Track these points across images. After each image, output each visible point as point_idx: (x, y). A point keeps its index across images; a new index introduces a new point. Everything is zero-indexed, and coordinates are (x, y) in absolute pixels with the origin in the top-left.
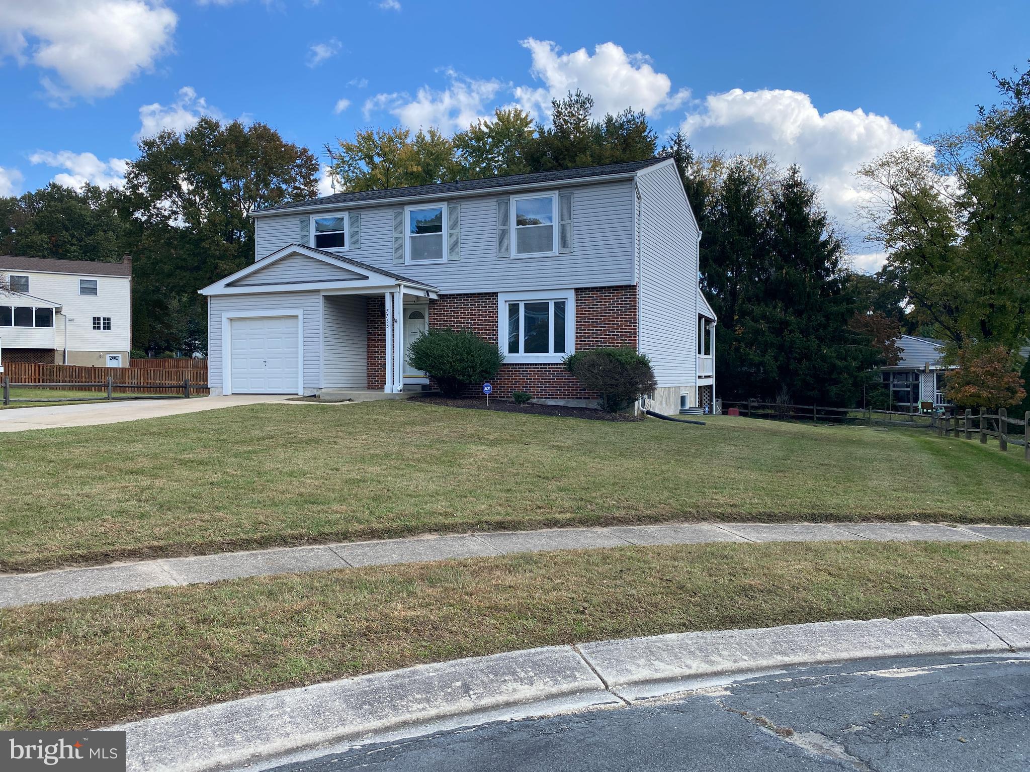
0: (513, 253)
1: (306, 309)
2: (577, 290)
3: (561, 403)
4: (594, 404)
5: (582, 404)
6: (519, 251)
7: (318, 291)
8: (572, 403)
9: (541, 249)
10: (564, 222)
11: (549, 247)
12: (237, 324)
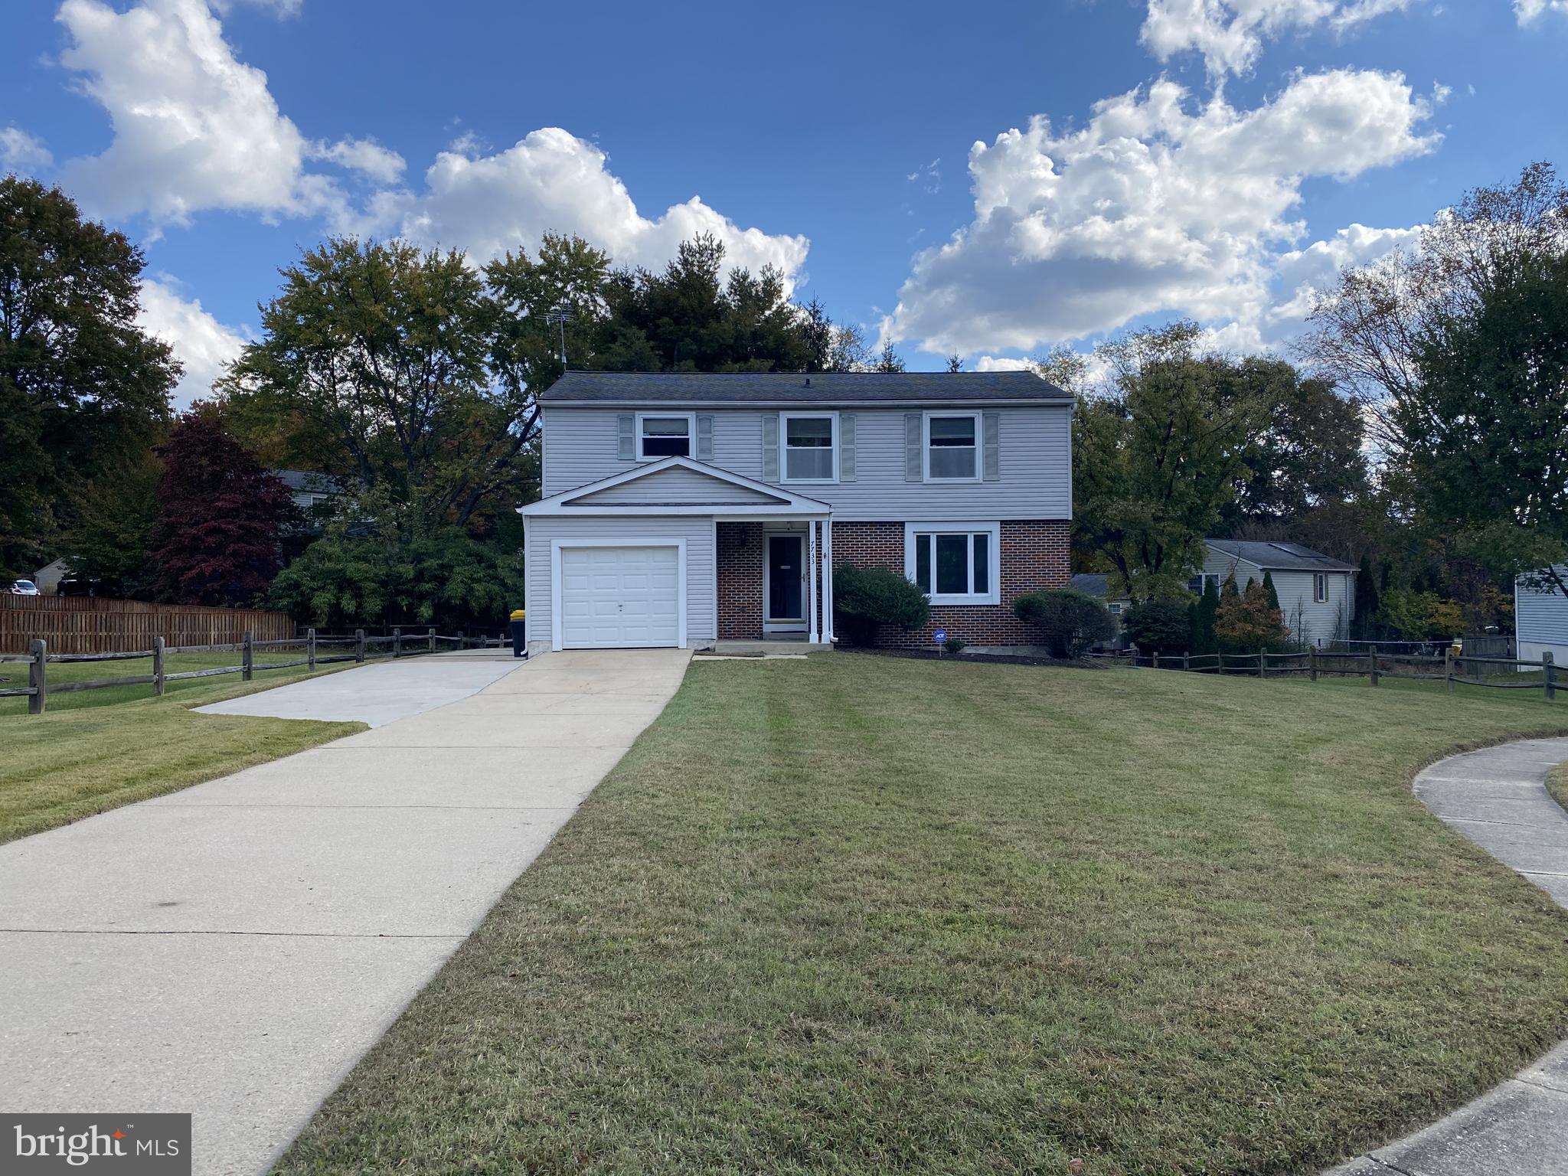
0: (927, 477)
1: (690, 538)
2: (1002, 522)
3: (983, 651)
4: (1023, 651)
5: (1009, 651)
6: (933, 474)
7: (710, 516)
8: (997, 651)
9: (961, 474)
10: (988, 446)
11: (971, 473)
12: (571, 556)
